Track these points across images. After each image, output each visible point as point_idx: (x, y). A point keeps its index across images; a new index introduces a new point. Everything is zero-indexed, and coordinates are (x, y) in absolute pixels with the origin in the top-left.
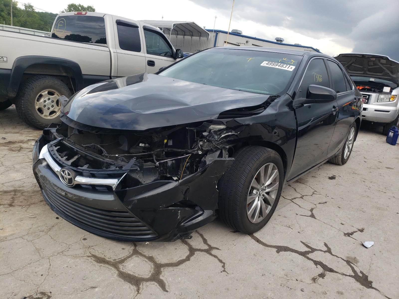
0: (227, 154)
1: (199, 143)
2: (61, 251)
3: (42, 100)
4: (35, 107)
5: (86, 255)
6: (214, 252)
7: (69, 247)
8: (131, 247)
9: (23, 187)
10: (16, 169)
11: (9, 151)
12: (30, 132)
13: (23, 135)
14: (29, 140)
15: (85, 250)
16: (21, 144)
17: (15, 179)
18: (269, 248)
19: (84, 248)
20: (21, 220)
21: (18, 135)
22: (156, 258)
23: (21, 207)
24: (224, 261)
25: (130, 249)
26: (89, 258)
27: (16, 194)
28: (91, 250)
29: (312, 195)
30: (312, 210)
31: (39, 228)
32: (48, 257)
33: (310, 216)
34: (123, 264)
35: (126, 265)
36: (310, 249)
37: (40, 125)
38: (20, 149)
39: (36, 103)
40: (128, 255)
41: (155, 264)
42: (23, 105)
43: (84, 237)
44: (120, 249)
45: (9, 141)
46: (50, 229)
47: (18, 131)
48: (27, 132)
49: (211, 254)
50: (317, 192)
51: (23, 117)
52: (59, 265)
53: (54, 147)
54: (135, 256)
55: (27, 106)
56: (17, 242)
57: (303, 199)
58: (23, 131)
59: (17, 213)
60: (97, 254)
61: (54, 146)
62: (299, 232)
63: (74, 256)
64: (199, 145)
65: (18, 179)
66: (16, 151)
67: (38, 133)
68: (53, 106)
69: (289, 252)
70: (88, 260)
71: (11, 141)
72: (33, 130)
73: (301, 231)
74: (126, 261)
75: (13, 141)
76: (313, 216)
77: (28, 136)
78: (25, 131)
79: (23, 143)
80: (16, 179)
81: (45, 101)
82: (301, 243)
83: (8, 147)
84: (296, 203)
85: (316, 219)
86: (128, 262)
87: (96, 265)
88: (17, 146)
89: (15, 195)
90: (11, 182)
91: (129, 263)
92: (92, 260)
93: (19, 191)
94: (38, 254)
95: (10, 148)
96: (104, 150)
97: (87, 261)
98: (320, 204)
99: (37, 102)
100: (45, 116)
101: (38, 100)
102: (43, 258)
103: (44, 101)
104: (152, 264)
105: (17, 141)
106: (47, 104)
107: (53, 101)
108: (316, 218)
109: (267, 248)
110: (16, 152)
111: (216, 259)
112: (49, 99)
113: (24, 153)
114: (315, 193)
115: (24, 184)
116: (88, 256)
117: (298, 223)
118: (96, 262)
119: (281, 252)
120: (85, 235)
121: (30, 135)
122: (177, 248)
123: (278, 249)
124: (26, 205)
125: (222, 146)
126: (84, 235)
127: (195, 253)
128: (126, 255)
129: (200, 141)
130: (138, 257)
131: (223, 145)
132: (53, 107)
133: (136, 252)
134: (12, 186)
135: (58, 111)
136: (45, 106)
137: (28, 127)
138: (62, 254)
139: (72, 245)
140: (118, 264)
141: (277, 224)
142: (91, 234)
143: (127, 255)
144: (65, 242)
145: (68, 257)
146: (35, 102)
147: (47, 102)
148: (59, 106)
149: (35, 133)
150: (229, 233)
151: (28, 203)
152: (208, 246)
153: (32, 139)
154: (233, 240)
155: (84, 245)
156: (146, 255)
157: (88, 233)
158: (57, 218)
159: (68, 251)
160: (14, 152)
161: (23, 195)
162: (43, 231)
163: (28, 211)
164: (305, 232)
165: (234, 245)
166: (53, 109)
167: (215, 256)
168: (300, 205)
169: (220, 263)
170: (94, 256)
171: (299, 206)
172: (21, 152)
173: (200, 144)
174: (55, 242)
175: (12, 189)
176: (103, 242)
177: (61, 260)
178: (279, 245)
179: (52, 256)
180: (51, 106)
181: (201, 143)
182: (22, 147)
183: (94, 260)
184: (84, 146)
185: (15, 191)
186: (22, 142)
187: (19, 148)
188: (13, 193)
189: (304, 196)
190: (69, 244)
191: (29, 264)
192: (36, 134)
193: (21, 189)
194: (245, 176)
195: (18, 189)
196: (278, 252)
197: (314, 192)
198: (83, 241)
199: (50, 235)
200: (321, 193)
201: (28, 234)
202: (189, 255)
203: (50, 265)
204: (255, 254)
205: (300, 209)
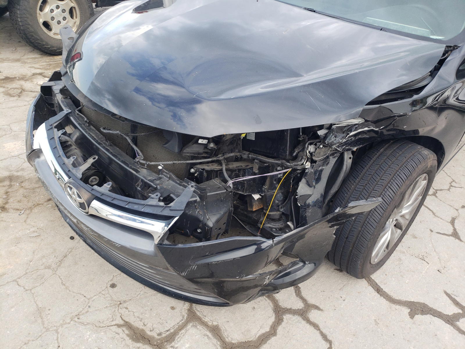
0: (350, 158)
1: (308, 147)
2: (76, 313)
3: (47, 9)
4: (39, 20)
5: (114, 323)
6: (313, 315)
7: (89, 303)
8: (184, 304)
9: (23, 169)
10: (13, 133)
11: (6, 97)
12: (36, 60)
13: (26, 64)
14: (34, 74)
15: (113, 310)
16: (22, 82)
17: (11, 154)
18: (398, 307)
19: (112, 305)
20: (18, 241)
21: (18, 64)
22: (224, 329)
23: (19, 212)
24: (330, 338)
25: (183, 308)
26: (120, 330)
27: (13, 183)
28: (123, 311)
29: (449, 190)
30: (453, 222)
31: (44, 260)
32: (55, 328)
33: (451, 235)
34: (173, 344)
35: (177, 345)
36: (460, 309)
37: (49, 48)
38: (21, 93)
39: (39, 14)
40: (181, 323)
41: (223, 344)
42: (20, 18)
43: (112, 280)
44: (169, 309)
45: (5, 76)
46: (60, 261)
47: (18, 57)
48: (31, 58)
49: (308, 321)
50: (456, 182)
51: (23, 36)
52: (73, 346)
53: (56, 129)
54: (191, 324)
55: (25, 19)
56: (9, 292)
57: (436, 197)
58: (26, 57)
59: (11, 225)
60: (132, 320)
61: (55, 127)
62: (438, 271)
63: (97, 325)
64: (308, 152)
65: (16, 153)
66: (14, 96)
67: (48, 61)
68: (65, 18)
69: (428, 315)
70: (119, 334)
71: (8, 76)
72: (39, 56)
73: (442, 269)
74: (178, 336)
75: (11, 77)
76: (455, 235)
77: (33, 67)
78: (29, 57)
79: (26, 80)
80: (13, 154)
81: (52, 11)
82: (445, 295)
83: (4, 87)
84: (427, 207)
85: (461, 240)
86: (180, 340)
87: (131, 346)
88: (17, 86)
89: (10, 186)
90: (5, 159)
91: (182, 342)
92: (123, 333)
93: (18, 177)
94: (41, 320)
95: (7, 89)
96: (137, 149)
97: (117, 336)
98: (463, 209)
99: (41, 13)
100: (55, 34)
101: (41, 9)
102: (47, 330)
103: (50, 11)
104: (219, 343)
105: (16, 76)
106: (56, 15)
107: (64, 11)
108: (461, 238)
109: (394, 306)
110: (16, 98)
111: (317, 332)
112: (58, 7)
113: (26, 101)
114: (454, 184)
115: (23, 164)
116: (119, 326)
117: (435, 250)
118: (131, 340)
119: (416, 316)
120: (113, 275)
121: (37, 66)
122: (255, 307)
123: (411, 310)
124: (26, 207)
125: (345, 147)
126: (112, 277)
127: (284, 317)
128: (178, 323)
129: (311, 144)
130: (196, 326)
131: (348, 146)
132: (65, 20)
133: (192, 317)
134: (7, 168)
135: (74, 26)
136: (53, 18)
137: (34, 50)
138: (79, 320)
139: (93, 299)
140: (166, 343)
141: (404, 253)
142: (123, 274)
143: (178, 321)
144: (83, 293)
145: (88, 326)
146: (36, 13)
147: (56, 11)
148: (75, 17)
149: (42, 61)
150: (332, 272)
151: (30, 204)
152: (303, 302)
153: (38, 72)
154: (340, 288)
155: (112, 300)
156: (208, 323)
157: (119, 272)
158: (72, 238)
159: (87, 312)
160: (12, 99)
161: (22, 187)
162: (49, 267)
163: (29, 221)
164: (449, 271)
165: (343, 298)
166: (66, 23)
167: (315, 326)
168: (434, 211)
169: (324, 342)
170: (127, 325)
171: (434, 214)
172: (22, 97)
173: (309, 150)
174: (68, 291)
175: (6, 174)
176: (142, 293)
177: (76, 334)
178: (412, 300)
179: (62, 325)
180: (62, 18)
181: (311, 148)
182: (24, 88)
183: (128, 335)
184: (105, 131)
185: (11, 178)
186: (23, 78)
187: (20, 91)
188: (7, 183)
189: (438, 191)
190: (89, 297)
191: (25, 344)
192: (45, 64)
193: (19, 174)
194: (383, 208)
195: (16, 174)
196: (412, 315)
197: (452, 182)
198: (111, 290)
199: (60, 275)
200: (463, 186)
201: (26, 273)
202: (275, 322)
203: (59, 346)
204: (377, 320)
205: (436, 219)
